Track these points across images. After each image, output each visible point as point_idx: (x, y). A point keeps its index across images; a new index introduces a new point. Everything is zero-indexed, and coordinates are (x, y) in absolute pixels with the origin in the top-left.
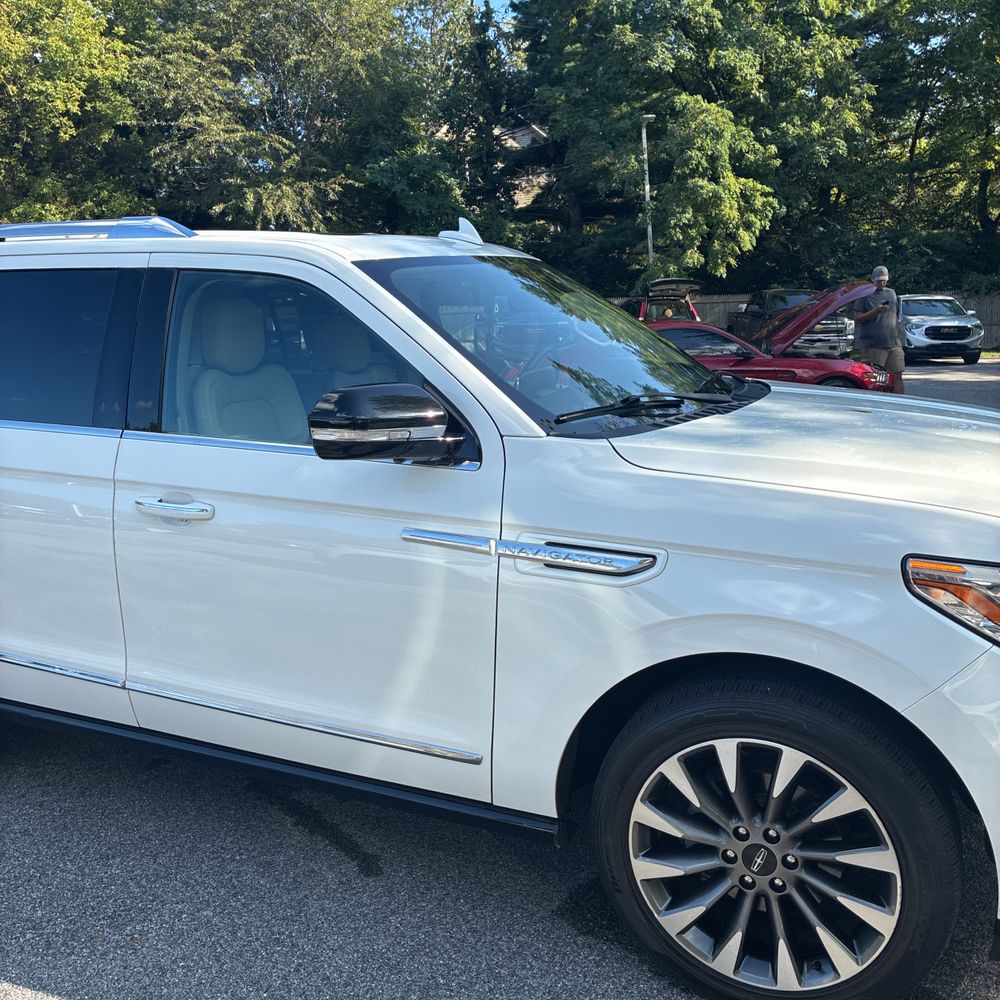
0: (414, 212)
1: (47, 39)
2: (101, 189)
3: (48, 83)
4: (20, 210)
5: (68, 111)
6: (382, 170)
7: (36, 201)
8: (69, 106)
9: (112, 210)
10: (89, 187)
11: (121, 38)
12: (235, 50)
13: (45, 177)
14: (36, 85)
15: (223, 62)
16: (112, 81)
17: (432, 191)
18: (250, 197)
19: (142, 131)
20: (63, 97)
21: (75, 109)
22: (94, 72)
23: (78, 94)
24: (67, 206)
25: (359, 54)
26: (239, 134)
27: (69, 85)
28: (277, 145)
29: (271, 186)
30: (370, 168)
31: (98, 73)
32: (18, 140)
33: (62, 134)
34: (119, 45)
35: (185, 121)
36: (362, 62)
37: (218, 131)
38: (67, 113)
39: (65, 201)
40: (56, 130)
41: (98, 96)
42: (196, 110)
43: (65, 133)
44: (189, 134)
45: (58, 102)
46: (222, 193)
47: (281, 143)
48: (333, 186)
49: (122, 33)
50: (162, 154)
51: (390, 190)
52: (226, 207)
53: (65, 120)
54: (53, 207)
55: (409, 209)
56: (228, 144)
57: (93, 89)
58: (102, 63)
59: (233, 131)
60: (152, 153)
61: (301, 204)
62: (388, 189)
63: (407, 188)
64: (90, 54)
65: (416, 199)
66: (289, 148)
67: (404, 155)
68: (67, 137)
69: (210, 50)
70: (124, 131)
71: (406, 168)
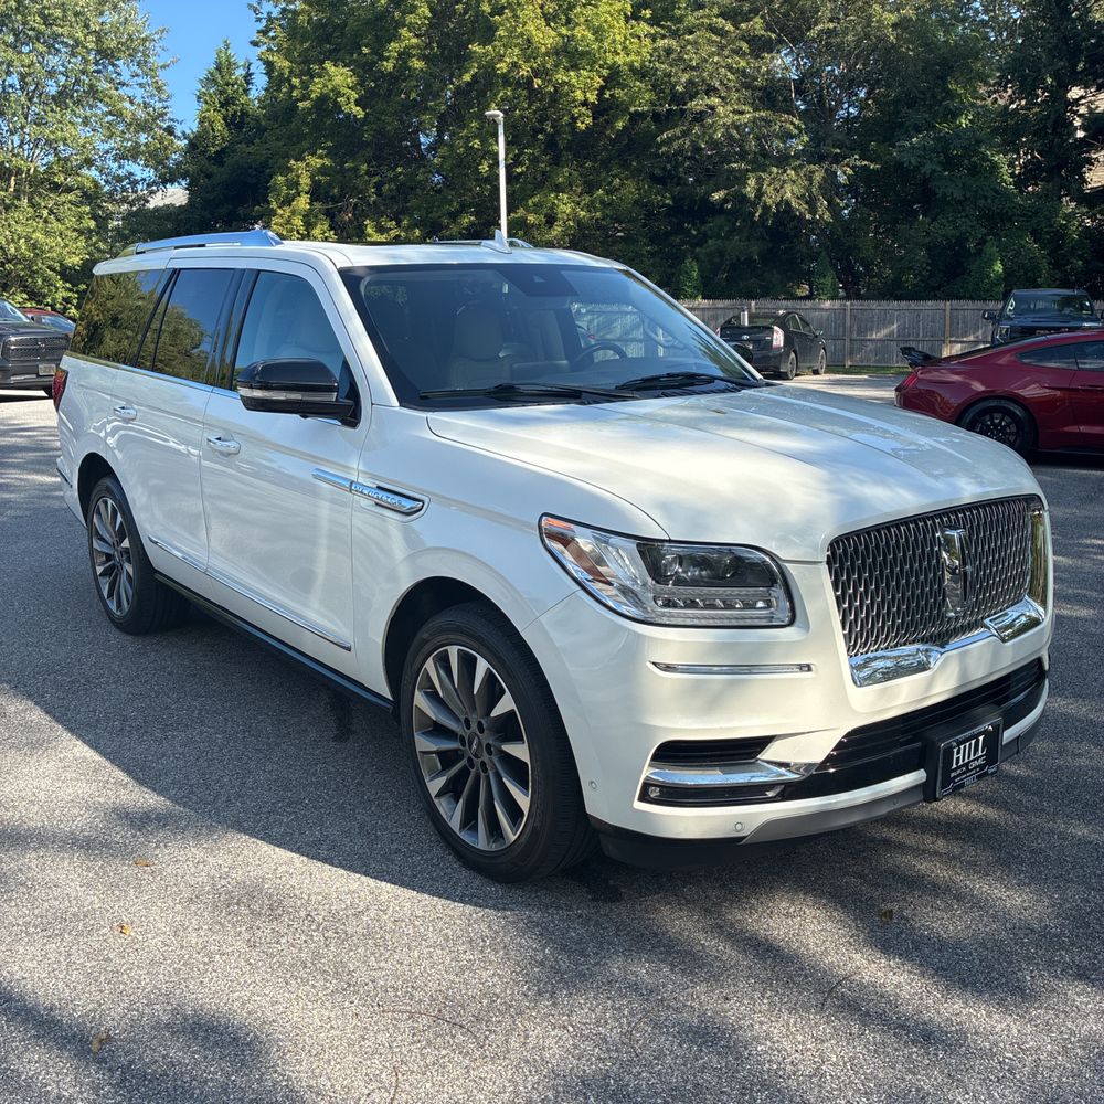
0: (945, 195)
1: (573, 29)
2: (614, 176)
3: (572, 73)
4: (536, 200)
5: (586, 100)
6: (913, 147)
7: (552, 191)
8: (588, 95)
9: (621, 199)
10: (603, 175)
11: (646, 21)
12: (757, 25)
13: (563, 167)
14: (560, 77)
15: (743, 38)
16: (631, 67)
17: (974, 170)
18: (752, 182)
19: (656, 117)
20: (583, 86)
21: (592, 97)
22: (617, 58)
23: (598, 82)
24: (580, 195)
25: (893, 18)
26: (748, 116)
27: (591, 74)
28: (788, 125)
29: (775, 170)
30: (900, 146)
31: (620, 60)
32: (542, 131)
33: (579, 124)
34: (644, 28)
35: (697, 104)
36: (895, 26)
37: (728, 113)
38: (585, 103)
39: (579, 190)
40: (574, 119)
41: (619, 83)
42: (710, 91)
43: (582, 123)
44: (699, 117)
45: (579, 92)
46: (728, 179)
47: (792, 123)
48: (845, 168)
49: (649, 16)
50: (669, 141)
51: (919, 171)
52: (727, 194)
53: (583, 109)
54: (566, 196)
55: (940, 192)
56: (737, 127)
57: (613, 78)
58: (625, 48)
59: (742, 113)
60: (659, 139)
61: (808, 190)
62: (917, 169)
63: (939, 169)
64: (614, 41)
65: (951, 180)
66: (798, 128)
67: (945, 128)
68: (583, 127)
69: (729, 27)
70: (637, 117)
71: (944, 144)
